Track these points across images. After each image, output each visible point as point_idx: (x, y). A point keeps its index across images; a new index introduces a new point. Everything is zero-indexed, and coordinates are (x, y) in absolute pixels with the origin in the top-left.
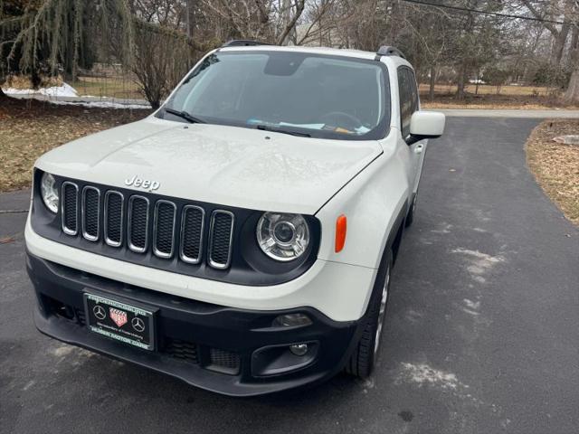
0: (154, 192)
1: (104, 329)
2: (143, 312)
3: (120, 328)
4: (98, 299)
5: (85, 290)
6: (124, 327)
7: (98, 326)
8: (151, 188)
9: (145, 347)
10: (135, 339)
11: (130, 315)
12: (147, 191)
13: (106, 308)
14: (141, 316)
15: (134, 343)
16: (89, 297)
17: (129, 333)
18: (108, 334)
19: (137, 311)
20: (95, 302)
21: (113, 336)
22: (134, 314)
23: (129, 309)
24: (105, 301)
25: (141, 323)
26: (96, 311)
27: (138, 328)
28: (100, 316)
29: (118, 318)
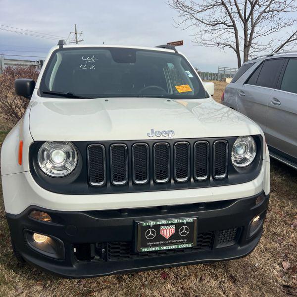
1: (153, 246)
2: (190, 220)
4: (151, 224)
6: (172, 238)
7: (148, 246)
9: (190, 245)
10: (182, 243)
11: (178, 226)
13: (157, 228)
14: (188, 224)
15: (181, 246)
16: (144, 224)
17: (175, 241)
18: (157, 249)
19: (186, 220)
20: (149, 227)
21: (162, 248)
22: (183, 224)
23: (179, 221)
24: (159, 223)
25: (186, 229)
26: (147, 235)
27: (184, 233)
28: (151, 236)
29: (167, 232)
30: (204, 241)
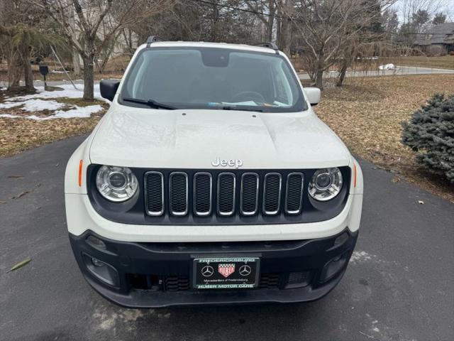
0: (240, 168)
1: (210, 283)
2: (252, 260)
3: (228, 278)
4: (208, 260)
5: (192, 256)
6: (231, 276)
7: (204, 283)
8: (237, 165)
9: (251, 286)
10: (241, 283)
11: (238, 265)
12: (234, 168)
13: (215, 265)
14: (249, 263)
15: (241, 286)
16: (200, 261)
17: (235, 280)
18: (215, 286)
19: (247, 260)
20: (205, 264)
21: (220, 286)
22: (243, 263)
23: (239, 260)
24: (216, 260)
25: (248, 269)
26: (204, 271)
27: (245, 273)
28: (208, 274)
29: (226, 271)
30: (270, 280)
